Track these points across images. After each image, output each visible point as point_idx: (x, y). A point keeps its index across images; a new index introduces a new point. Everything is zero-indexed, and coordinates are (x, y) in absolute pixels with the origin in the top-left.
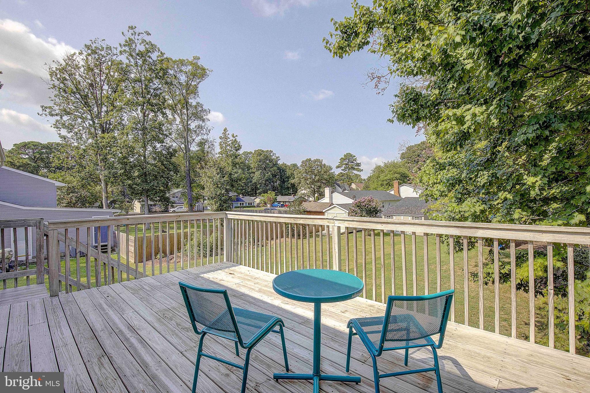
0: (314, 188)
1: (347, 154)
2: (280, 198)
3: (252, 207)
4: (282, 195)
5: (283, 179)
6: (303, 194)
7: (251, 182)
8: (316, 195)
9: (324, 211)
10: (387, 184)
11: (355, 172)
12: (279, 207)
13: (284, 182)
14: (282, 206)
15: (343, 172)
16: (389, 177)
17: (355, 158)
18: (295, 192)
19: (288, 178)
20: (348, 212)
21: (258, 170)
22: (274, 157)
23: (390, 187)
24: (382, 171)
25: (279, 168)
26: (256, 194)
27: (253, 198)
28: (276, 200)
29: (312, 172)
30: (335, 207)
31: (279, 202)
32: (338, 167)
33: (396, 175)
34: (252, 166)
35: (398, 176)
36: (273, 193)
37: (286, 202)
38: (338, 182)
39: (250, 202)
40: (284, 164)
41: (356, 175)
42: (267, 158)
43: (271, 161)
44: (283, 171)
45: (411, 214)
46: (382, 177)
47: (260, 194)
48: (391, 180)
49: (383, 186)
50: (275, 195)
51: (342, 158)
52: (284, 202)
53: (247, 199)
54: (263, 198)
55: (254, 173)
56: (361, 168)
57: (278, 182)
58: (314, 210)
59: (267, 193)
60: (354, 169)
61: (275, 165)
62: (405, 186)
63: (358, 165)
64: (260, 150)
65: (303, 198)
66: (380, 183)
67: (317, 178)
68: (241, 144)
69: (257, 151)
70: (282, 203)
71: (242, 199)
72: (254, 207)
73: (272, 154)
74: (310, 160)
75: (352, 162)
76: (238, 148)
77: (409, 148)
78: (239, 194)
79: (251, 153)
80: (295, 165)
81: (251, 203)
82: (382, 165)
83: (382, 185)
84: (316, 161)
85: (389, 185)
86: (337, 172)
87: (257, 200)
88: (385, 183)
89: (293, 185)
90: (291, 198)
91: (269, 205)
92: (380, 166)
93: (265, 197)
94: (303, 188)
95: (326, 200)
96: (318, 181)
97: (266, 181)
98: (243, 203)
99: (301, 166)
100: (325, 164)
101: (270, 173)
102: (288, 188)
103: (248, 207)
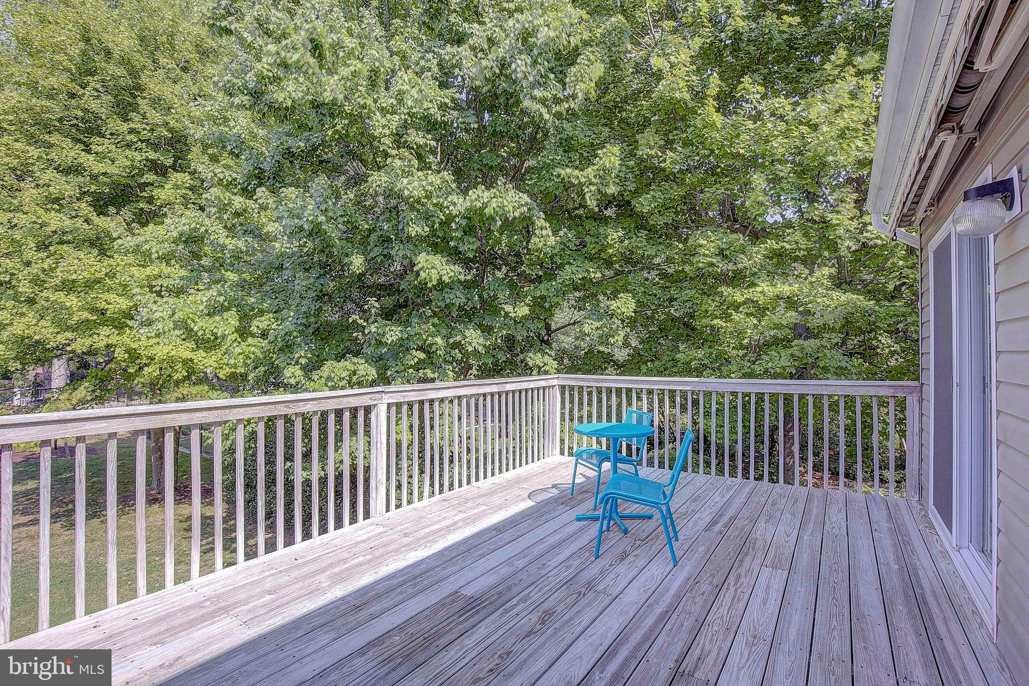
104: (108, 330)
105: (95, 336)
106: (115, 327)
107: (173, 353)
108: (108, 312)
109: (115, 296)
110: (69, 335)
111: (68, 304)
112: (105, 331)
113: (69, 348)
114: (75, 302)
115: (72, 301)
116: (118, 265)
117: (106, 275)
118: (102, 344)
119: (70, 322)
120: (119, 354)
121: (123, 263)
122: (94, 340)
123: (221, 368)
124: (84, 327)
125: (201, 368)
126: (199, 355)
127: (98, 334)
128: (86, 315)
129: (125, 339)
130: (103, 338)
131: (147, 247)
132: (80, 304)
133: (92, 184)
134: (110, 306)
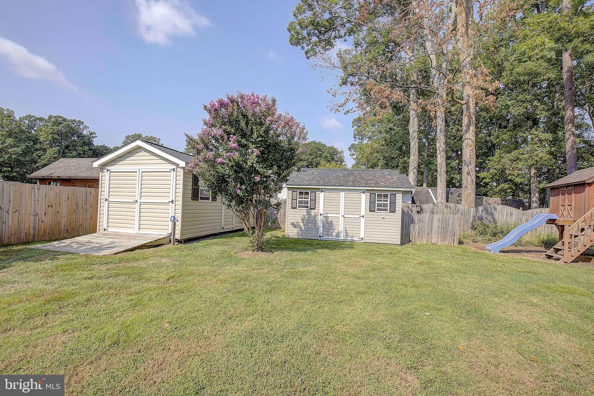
30: (139, 149)
45: (367, 184)
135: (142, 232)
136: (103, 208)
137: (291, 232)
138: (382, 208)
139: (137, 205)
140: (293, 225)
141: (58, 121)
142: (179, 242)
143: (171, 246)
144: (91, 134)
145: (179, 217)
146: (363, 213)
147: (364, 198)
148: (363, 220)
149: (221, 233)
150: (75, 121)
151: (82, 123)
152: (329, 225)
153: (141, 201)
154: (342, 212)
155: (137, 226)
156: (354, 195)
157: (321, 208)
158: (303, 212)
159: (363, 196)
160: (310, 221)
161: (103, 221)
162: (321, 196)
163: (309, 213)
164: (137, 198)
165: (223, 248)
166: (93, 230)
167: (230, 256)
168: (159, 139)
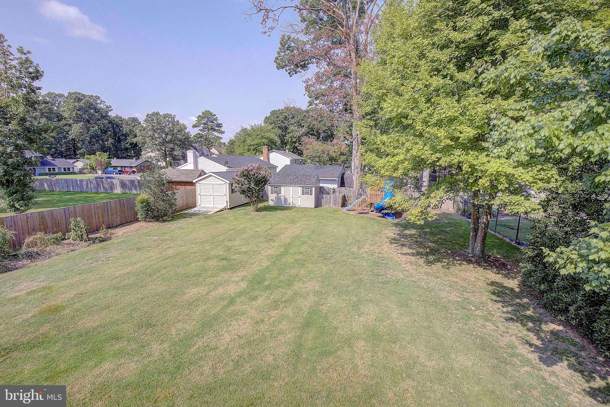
0: (165, 151)
1: (206, 111)
2: (115, 162)
3: (71, 173)
4: (118, 158)
5: (119, 138)
6: (150, 157)
7: (65, 137)
8: (168, 159)
9: (194, 181)
10: (254, 150)
11: (216, 134)
12: (116, 173)
13: (119, 141)
14: (120, 172)
15: (201, 132)
16: (255, 142)
17: (215, 117)
18: (138, 155)
19: (126, 135)
20: (228, 182)
21: (77, 122)
22: (102, 105)
23: (258, 153)
24: (249, 135)
25: (110, 122)
26: (75, 154)
27: (71, 161)
28: (110, 164)
29: (162, 130)
30: (211, 176)
31: (115, 167)
32: (195, 126)
33: (264, 140)
34: (66, 115)
35: (266, 141)
36: (105, 155)
37: (125, 167)
38: (194, 145)
39: (67, 167)
40: (117, 117)
41: (217, 137)
42: (91, 106)
43: (97, 110)
44: (117, 126)
45: (301, 184)
46: (249, 141)
47: (83, 155)
48: (259, 145)
49: (250, 152)
50: (108, 158)
51: (200, 116)
52: (122, 167)
53: (60, 163)
54: (88, 162)
55: (71, 125)
56: (222, 129)
57: (111, 141)
58: (178, 179)
59: (94, 154)
60: (215, 130)
61: (105, 116)
62: (274, 153)
63: (219, 125)
64: (79, 93)
65: (150, 162)
66: (246, 147)
67: (169, 137)
68: (41, 69)
69: (74, 94)
70: (119, 169)
71: (52, 162)
72: (74, 173)
73: (98, 102)
74: (158, 114)
75: (212, 122)
76: (37, 75)
77: (273, 113)
78: (46, 154)
79: (61, 96)
80: (135, 120)
81: (69, 168)
82: (249, 128)
83: (249, 150)
84: (165, 116)
85: (257, 150)
86: (193, 132)
87: (79, 165)
88: (252, 148)
89: (134, 145)
90: (133, 162)
91: (100, 172)
92: (246, 129)
93: (92, 160)
94: (150, 150)
95: (189, 166)
96: (170, 142)
97: (91, 138)
98: (53, 169)
99: (145, 121)
100: (178, 121)
101: (96, 127)
102: (126, 149)
103: (63, 174)
104: (460, 151)
105: (452, 156)
106: (463, 150)
107: (500, 169)
108: (461, 139)
109: (466, 127)
110: (438, 155)
111: (439, 135)
112: (458, 152)
113: (438, 164)
114: (443, 134)
115: (442, 133)
116: (470, 104)
117: (460, 114)
118: (455, 161)
119: (438, 147)
120: (465, 167)
121: (473, 102)
122: (451, 159)
123: (536, 183)
124: (447, 150)
125: (520, 181)
126: (519, 171)
127: (454, 155)
128: (448, 142)
129: (470, 158)
130: (456, 157)
131: (506, 74)
132: (446, 134)
133: (456, 51)
134: (461, 135)
135: (215, 206)
136: (198, 197)
137: (271, 203)
138: (307, 193)
139: (212, 196)
140: (272, 200)
141: (78, 98)
142: (229, 209)
143: (226, 210)
144: (108, 107)
145: (228, 200)
146: (299, 196)
147: (300, 189)
148: (299, 198)
149: (242, 205)
150: (92, 96)
151: (99, 98)
152: (286, 200)
153: (214, 194)
154: (291, 195)
155: (212, 204)
156: (297, 188)
157: (283, 193)
158: (275, 195)
159: (299, 188)
160: (278, 198)
161: (198, 203)
162: (283, 189)
163: (278, 195)
164: (212, 194)
165: (245, 211)
166: (196, 206)
167: (248, 214)
168: (175, 115)
